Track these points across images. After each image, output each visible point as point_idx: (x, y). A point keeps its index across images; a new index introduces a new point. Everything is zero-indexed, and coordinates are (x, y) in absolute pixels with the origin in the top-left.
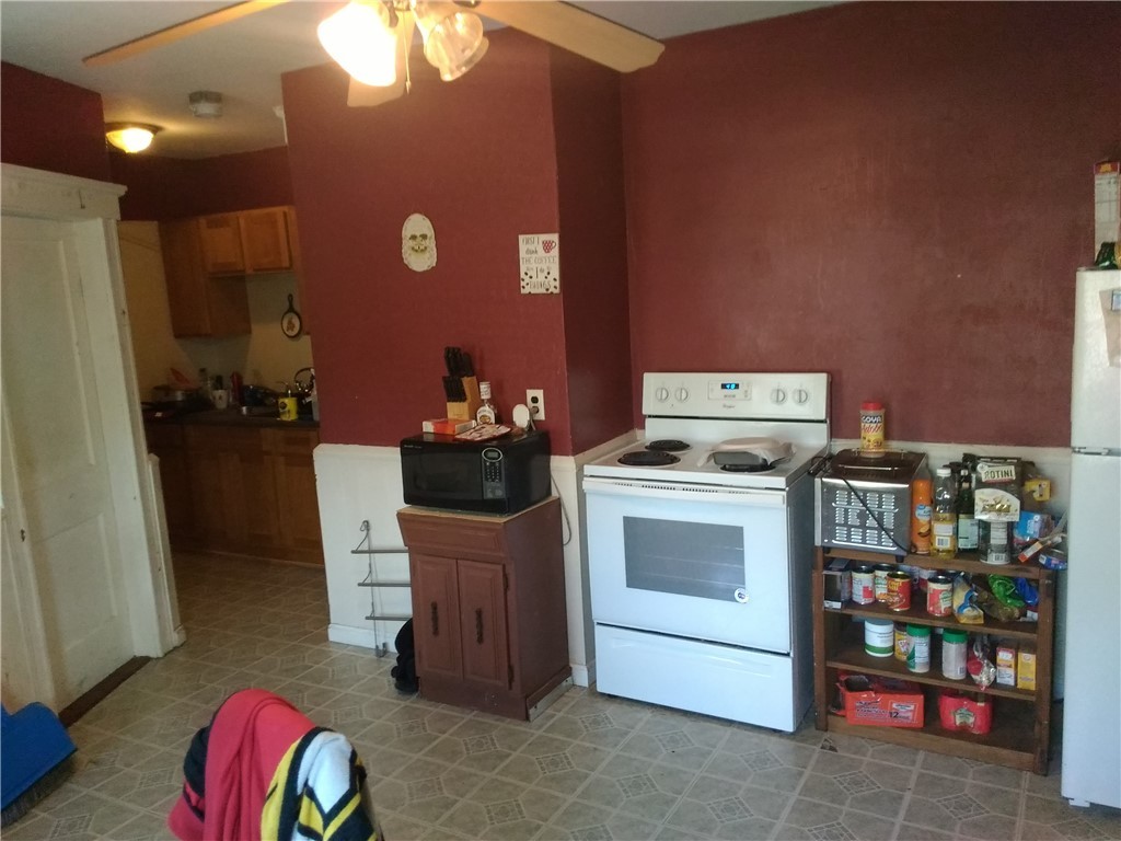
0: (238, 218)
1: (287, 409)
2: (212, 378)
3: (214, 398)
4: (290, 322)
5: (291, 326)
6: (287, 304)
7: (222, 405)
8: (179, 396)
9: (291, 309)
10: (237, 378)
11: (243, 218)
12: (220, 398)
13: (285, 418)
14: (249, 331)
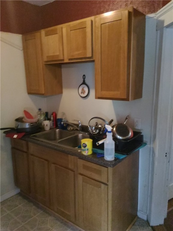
0: (62, 28)
1: (86, 148)
2: (43, 114)
3: (44, 125)
4: (83, 90)
5: (83, 92)
6: (82, 80)
7: (47, 128)
8: (27, 126)
9: (84, 83)
10: (55, 114)
11: (64, 28)
12: (47, 125)
13: (85, 153)
14: (61, 93)
